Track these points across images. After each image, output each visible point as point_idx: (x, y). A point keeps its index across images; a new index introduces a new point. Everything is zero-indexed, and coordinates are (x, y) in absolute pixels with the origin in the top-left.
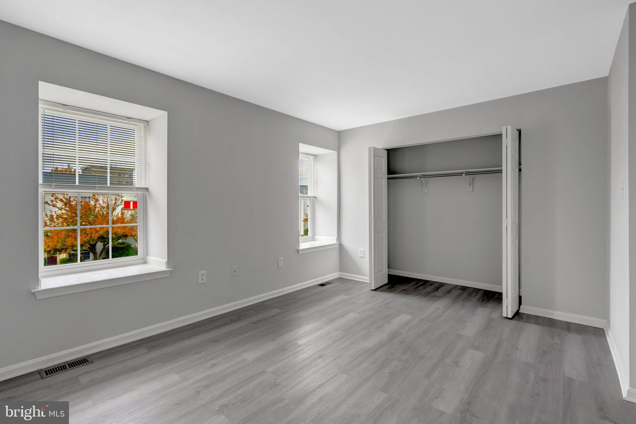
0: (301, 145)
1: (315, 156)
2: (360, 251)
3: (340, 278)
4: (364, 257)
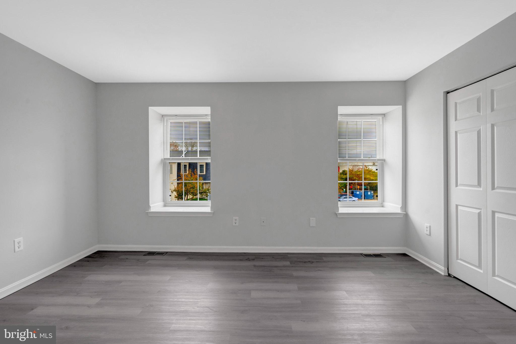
0: (339, 108)
1: (384, 115)
2: (425, 227)
3: (405, 255)
4: (430, 235)
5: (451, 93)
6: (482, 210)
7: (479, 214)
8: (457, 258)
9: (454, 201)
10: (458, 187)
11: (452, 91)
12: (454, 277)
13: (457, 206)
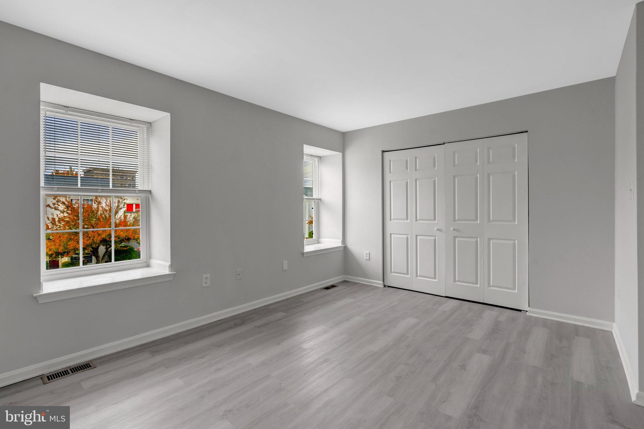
0: (305, 146)
1: (320, 158)
2: (365, 254)
3: (345, 282)
4: (369, 260)
5: (386, 152)
6: (409, 235)
7: (407, 238)
8: (391, 272)
9: (388, 231)
10: (392, 221)
11: (387, 151)
12: (389, 287)
13: (391, 234)
